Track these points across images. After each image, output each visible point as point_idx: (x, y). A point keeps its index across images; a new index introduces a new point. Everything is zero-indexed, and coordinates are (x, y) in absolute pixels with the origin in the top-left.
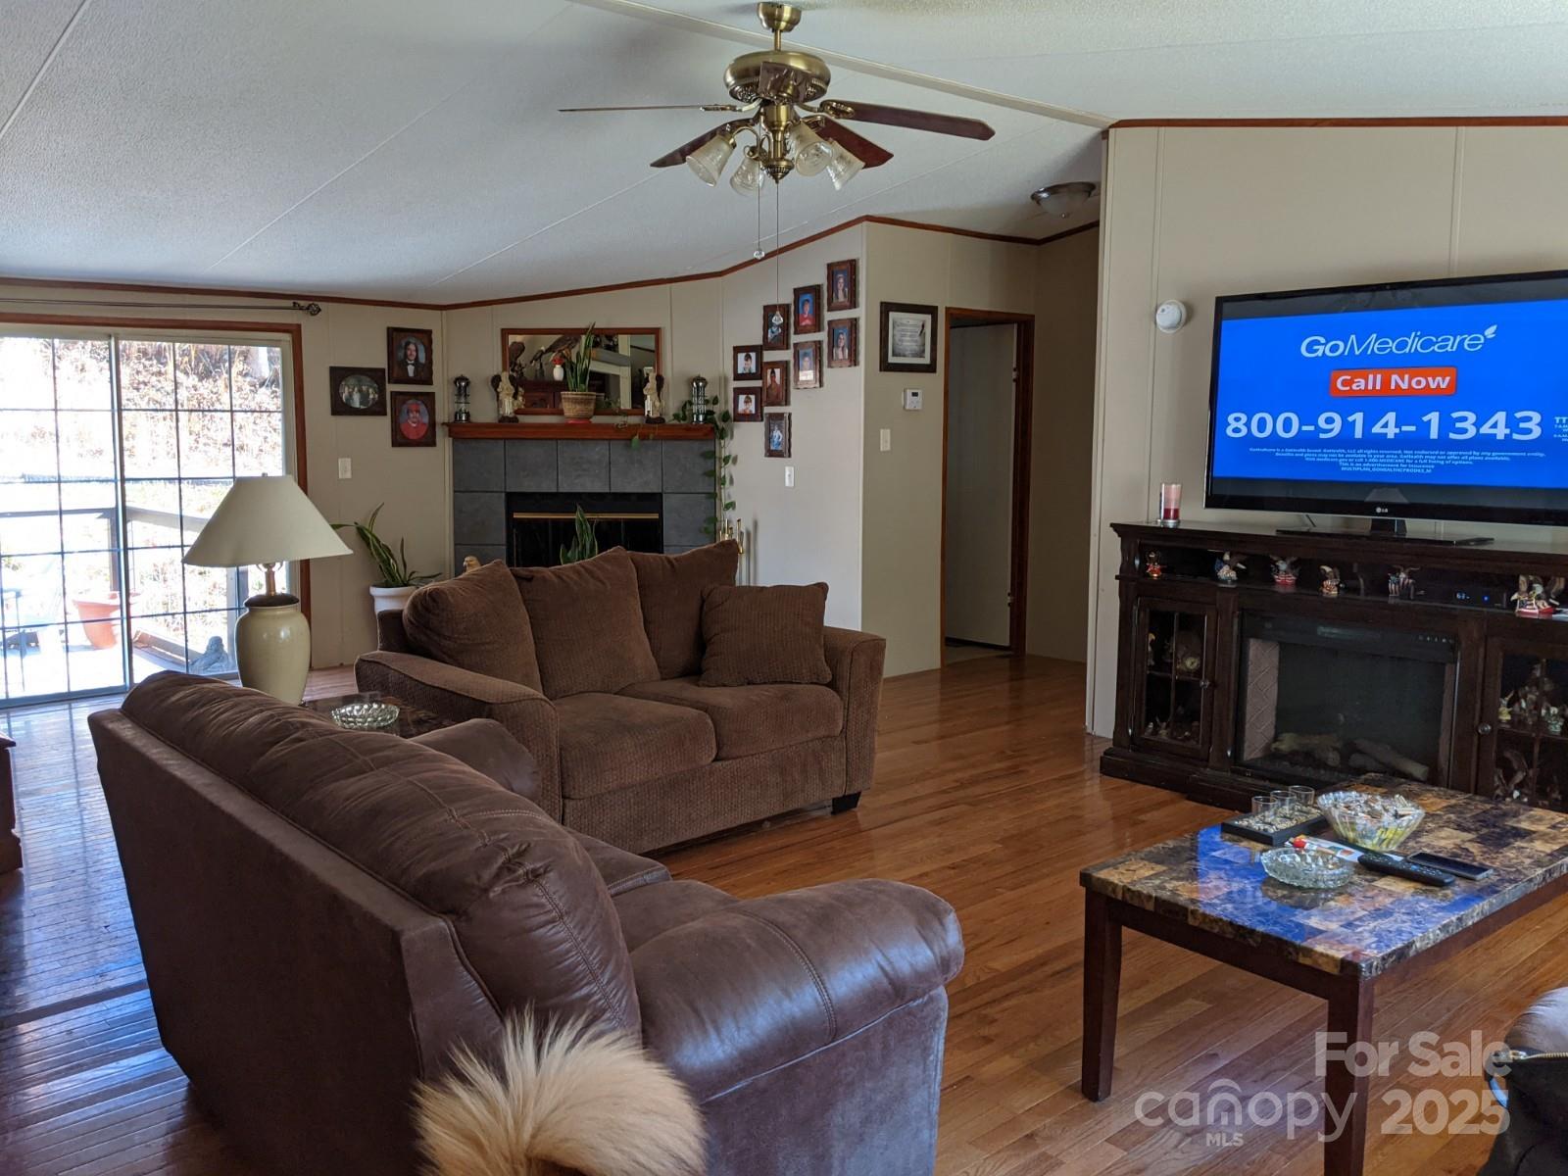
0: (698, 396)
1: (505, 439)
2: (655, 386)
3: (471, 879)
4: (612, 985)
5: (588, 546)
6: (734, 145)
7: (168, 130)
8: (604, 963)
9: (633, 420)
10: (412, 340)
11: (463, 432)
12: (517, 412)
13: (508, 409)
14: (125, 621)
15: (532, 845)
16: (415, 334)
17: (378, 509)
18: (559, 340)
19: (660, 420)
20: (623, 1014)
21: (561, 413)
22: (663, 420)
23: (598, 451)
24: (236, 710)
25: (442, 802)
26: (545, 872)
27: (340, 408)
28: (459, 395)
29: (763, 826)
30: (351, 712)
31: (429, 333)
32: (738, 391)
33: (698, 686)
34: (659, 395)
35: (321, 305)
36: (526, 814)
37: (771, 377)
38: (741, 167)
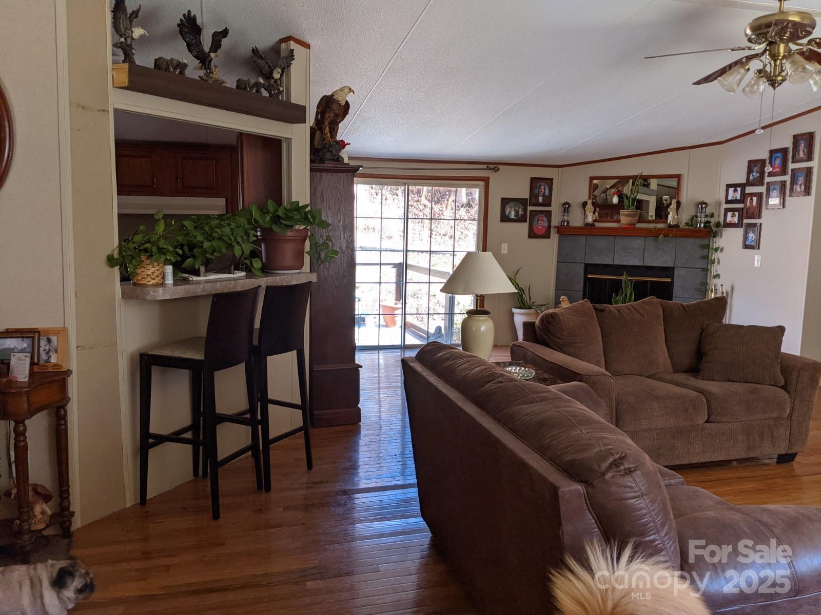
0: (701, 213)
1: (587, 235)
2: (675, 207)
3: (595, 467)
4: (666, 538)
5: (628, 295)
6: (748, 70)
7: (442, 85)
8: (663, 525)
9: (661, 226)
10: (543, 184)
11: (565, 231)
12: (595, 221)
13: (590, 219)
14: (403, 316)
15: (628, 455)
16: (545, 181)
17: (519, 269)
18: (617, 182)
19: (677, 226)
20: (672, 554)
21: (618, 221)
22: (679, 226)
23: (638, 243)
24: (468, 364)
25: (576, 425)
26: (635, 470)
27: (505, 218)
28: (564, 212)
29: (732, 463)
30: (511, 370)
31: (551, 180)
32: (727, 210)
33: (697, 379)
34: (677, 213)
35: (500, 167)
36: (621, 438)
37: (750, 202)
38: (750, 82)
